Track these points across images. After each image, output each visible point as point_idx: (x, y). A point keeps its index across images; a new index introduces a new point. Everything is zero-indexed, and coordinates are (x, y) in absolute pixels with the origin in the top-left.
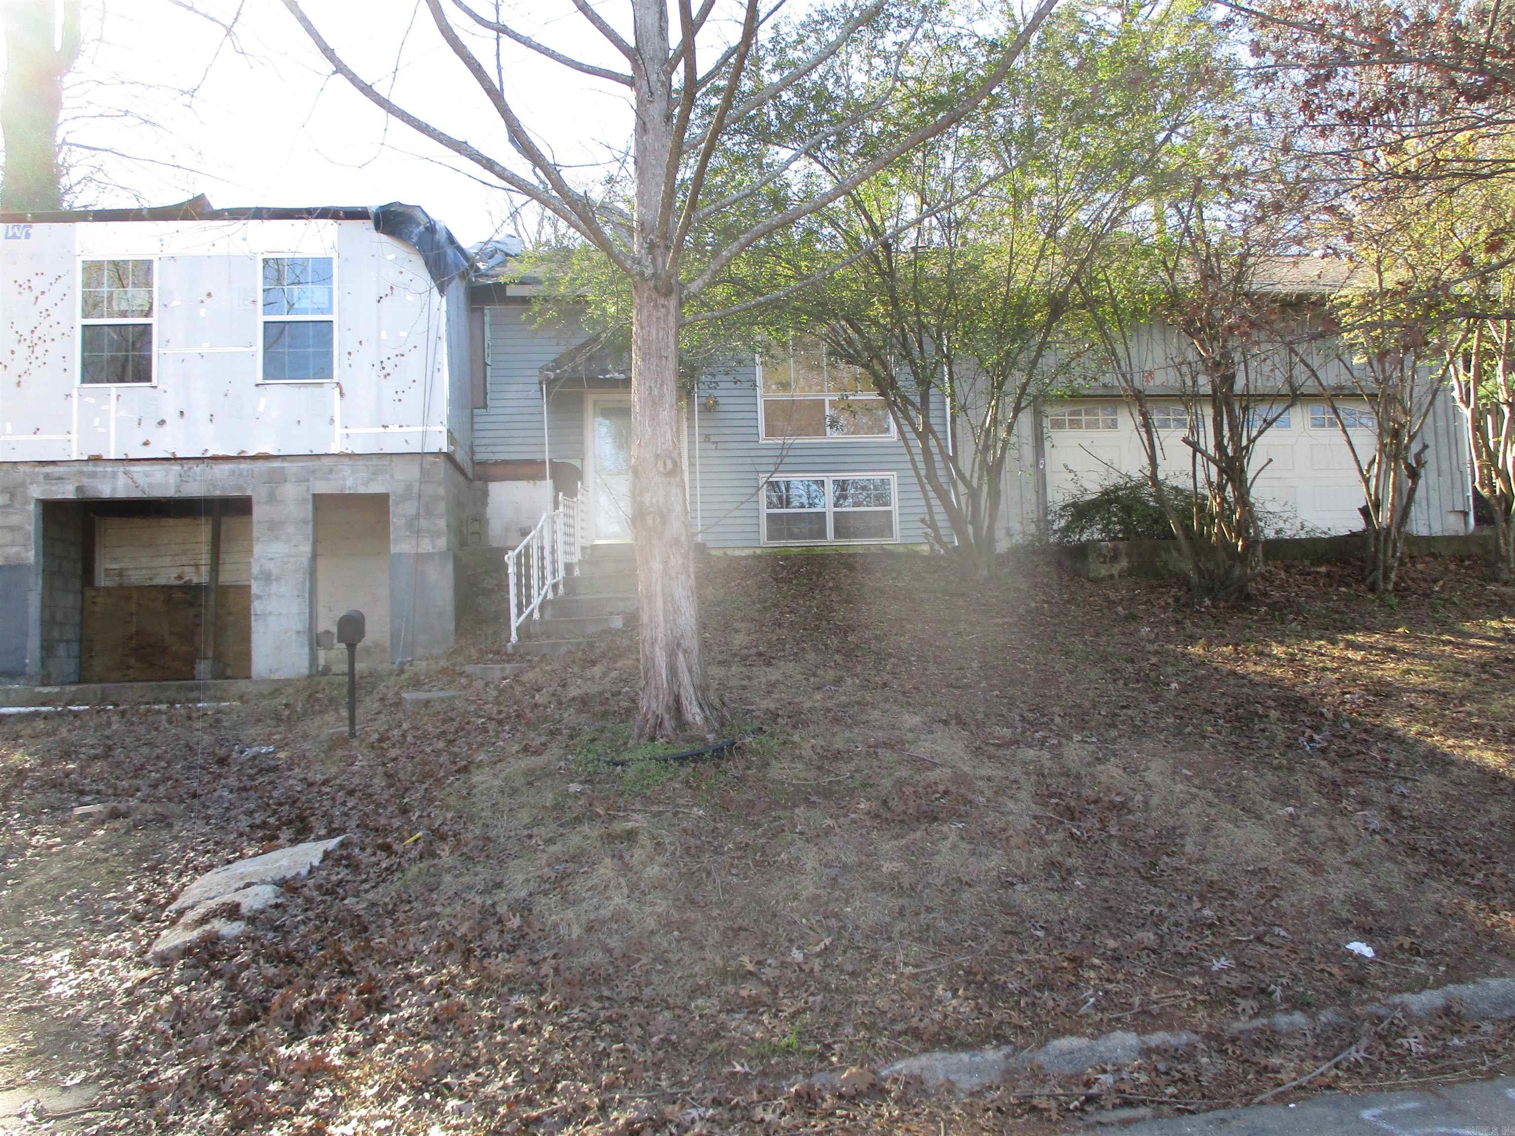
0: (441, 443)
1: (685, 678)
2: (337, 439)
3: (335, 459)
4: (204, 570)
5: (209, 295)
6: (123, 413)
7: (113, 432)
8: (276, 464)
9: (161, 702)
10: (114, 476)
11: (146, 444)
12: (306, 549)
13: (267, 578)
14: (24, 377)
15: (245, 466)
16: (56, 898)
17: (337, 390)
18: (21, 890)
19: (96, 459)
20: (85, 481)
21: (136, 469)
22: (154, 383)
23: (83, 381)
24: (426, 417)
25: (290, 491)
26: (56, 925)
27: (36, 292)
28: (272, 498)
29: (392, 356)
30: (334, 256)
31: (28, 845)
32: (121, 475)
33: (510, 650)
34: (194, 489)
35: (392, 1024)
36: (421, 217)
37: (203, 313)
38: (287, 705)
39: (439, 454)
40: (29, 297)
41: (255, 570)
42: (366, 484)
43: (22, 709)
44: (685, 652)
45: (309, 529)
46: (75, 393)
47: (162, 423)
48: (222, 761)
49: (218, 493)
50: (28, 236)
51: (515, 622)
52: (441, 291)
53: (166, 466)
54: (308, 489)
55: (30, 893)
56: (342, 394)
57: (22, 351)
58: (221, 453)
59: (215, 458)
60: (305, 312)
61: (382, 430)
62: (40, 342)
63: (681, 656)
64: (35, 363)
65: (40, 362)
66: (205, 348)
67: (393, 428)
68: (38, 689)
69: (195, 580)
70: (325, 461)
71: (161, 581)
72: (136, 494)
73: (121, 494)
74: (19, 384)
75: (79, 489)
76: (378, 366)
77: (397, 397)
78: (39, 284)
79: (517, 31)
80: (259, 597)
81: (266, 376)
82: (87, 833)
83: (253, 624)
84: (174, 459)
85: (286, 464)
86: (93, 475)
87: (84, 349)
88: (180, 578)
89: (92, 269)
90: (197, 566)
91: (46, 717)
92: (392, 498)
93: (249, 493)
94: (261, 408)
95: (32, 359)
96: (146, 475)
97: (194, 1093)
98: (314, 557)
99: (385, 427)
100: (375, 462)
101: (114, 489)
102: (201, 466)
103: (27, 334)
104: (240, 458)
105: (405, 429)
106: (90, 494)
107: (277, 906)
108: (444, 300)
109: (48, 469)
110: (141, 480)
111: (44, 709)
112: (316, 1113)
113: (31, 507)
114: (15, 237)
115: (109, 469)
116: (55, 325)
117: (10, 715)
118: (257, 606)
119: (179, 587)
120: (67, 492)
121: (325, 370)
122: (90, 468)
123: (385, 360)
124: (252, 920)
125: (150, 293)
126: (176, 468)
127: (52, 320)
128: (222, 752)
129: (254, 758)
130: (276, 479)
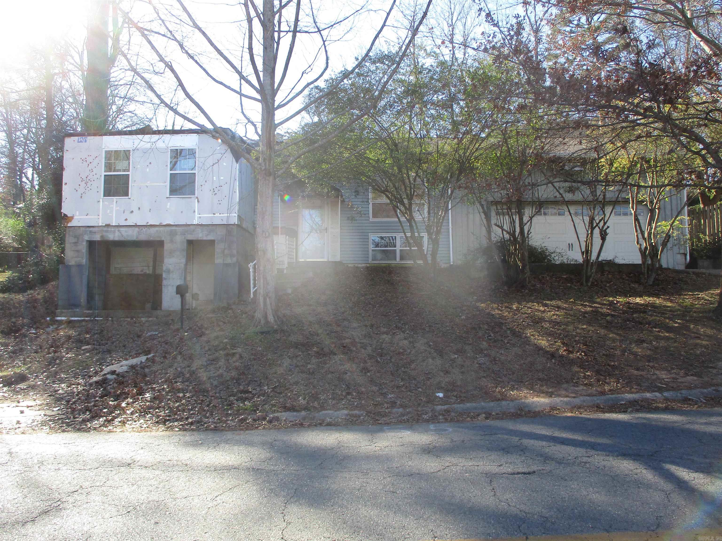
0: (235, 221)
1: (269, 307)
2: (196, 219)
3: (195, 226)
4: (151, 268)
5: (150, 163)
6: (118, 208)
7: (114, 215)
8: (174, 228)
9: (128, 318)
10: (114, 232)
11: (126, 220)
12: (184, 261)
13: (169, 271)
14: (83, 194)
15: (162, 229)
16: (68, 371)
17: (196, 200)
18: (58, 368)
19: (108, 226)
20: (104, 234)
21: (122, 229)
22: (130, 197)
23: (105, 196)
24: (229, 210)
25: (179, 238)
26: (66, 378)
27: (88, 162)
28: (172, 241)
29: (218, 187)
30: (197, 148)
31: (64, 357)
32: (117, 231)
33: (250, 300)
34: (143, 237)
35: (142, 398)
36: (230, 132)
37: (148, 170)
38: (172, 320)
39: (234, 225)
40: (85, 164)
41: (164, 268)
42: (207, 235)
43: (79, 319)
44: (269, 298)
45: (185, 253)
46: (101, 200)
47: (132, 212)
48: (139, 336)
49: (152, 239)
50: (86, 141)
51: (252, 291)
52: (237, 161)
53: (133, 228)
54: (185, 238)
55: (61, 369)
56: (198, 201)
57: (83, 184)
58: (153, 224)
59: (151, 226)
60: (185, 169)
61: (213, 215)
62: (89, 181)
63: (268, 299)
64: (88, 189)
65: (89, 189)
66: (148, 184)
67: (217, 215)
68: (85, 311)
69: (148, 272)
70: (191, 227)
71: (135, 272)
72: (122, 239)
73: (116, 239)
74: (81, 197)
75: (102, 237)
76: (212, 190)
77: (219, 203)
78: (89, 159)
79: (226, 84)
80: (165, 279)
81: (170, 194)
82: (84, 354)
83: (163, 289)
84: (136, 226)
85: (177, 228)
86: (107, 231)
87: (104, 184)
88: (142, 271)
89: (109, 154)
90: (148, 266)
91: (87, 321)
92: (216, 242)
93: (163, 239)
94: (168, 207)
95: (86, 188)
96: (126, 232)
97: (84, 411)
98: (186, 264)
99: (214, 214)
100: (210, 227)
101: (114, 237)
102: (146, 229)
103: (85, 178)
104: (160, 226)
105: (221, 215)
106: (106, 238)
107: (127, 372)
108: (238, 165)
109: (91, 229)
110: (124, 234)
111: (87, 319)
112: (113, 416)
113: (85, 243)
114: (81, 142)
115: (113, 229)
116: (95, 175)
117: (75, 321)
118: (165, 282)
119: (141, 275)
120: (97, 238)
121: (193, 193)
122: (105, 229)
123: (215, 188)
124: (118, 375)
125: (129, 163)
126: (137, 229)
127: (94, 173)
128: (139, 333)
129: (151, 335)
130: (173, 234)
